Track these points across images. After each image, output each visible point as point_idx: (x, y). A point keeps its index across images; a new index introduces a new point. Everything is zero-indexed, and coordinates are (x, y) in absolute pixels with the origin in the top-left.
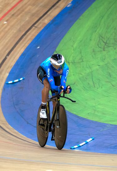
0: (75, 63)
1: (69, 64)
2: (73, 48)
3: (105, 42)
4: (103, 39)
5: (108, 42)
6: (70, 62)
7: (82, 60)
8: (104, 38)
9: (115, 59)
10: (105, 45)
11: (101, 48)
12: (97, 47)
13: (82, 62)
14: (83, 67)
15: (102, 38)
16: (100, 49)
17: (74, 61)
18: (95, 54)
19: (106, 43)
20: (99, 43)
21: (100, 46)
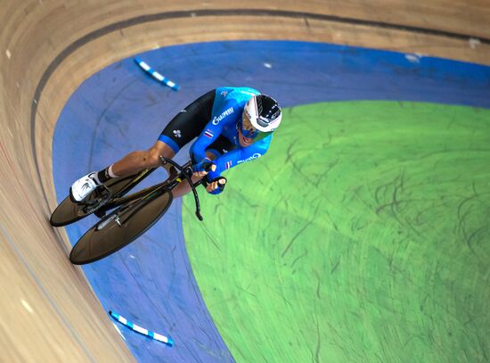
0: (299, 171)
1: (287, 161)
2: (327, 140)
3: (398, 199)
4: (399, 190)
5: (402, 205)
6: (293, 159)
7: (318, 182)
8: (403, 190)
9: (378, 250)
10: (392, 205)
11: (377, 200)
12: (374, 191)
13: (313, 184)
14: (305, 196)
15: (402, 185)
16: (373, 200)
17: (302, 165)
18: (352, 199)
19: (396, 203)
20: (384, 188)
21: (380, 194)
